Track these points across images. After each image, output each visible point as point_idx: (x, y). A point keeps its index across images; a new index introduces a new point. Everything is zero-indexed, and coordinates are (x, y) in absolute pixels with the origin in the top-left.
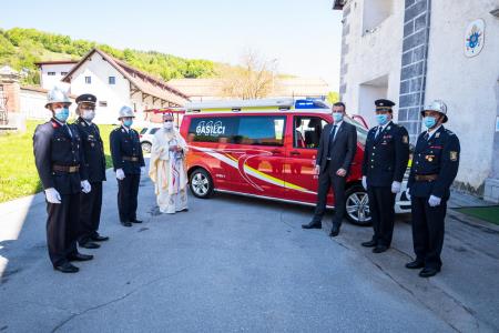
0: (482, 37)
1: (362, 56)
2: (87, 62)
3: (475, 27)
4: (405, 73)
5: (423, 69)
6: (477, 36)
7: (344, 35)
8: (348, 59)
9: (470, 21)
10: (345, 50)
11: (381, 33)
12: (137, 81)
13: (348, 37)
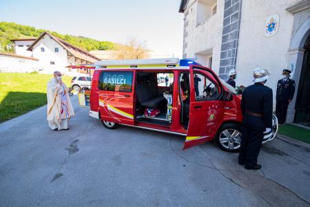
0: (277, 25)
1: (196, 38)
2: (42, 40)
3: (273, 19)
4: (224, 47)
5: (236, 44)
6: (274, 24)
7: (185, 27)
8: (187, 40)
9: (269, 15)
10: (185, 35)
11: (208, 25)
12: (71, 51)
13: (187, 28)
